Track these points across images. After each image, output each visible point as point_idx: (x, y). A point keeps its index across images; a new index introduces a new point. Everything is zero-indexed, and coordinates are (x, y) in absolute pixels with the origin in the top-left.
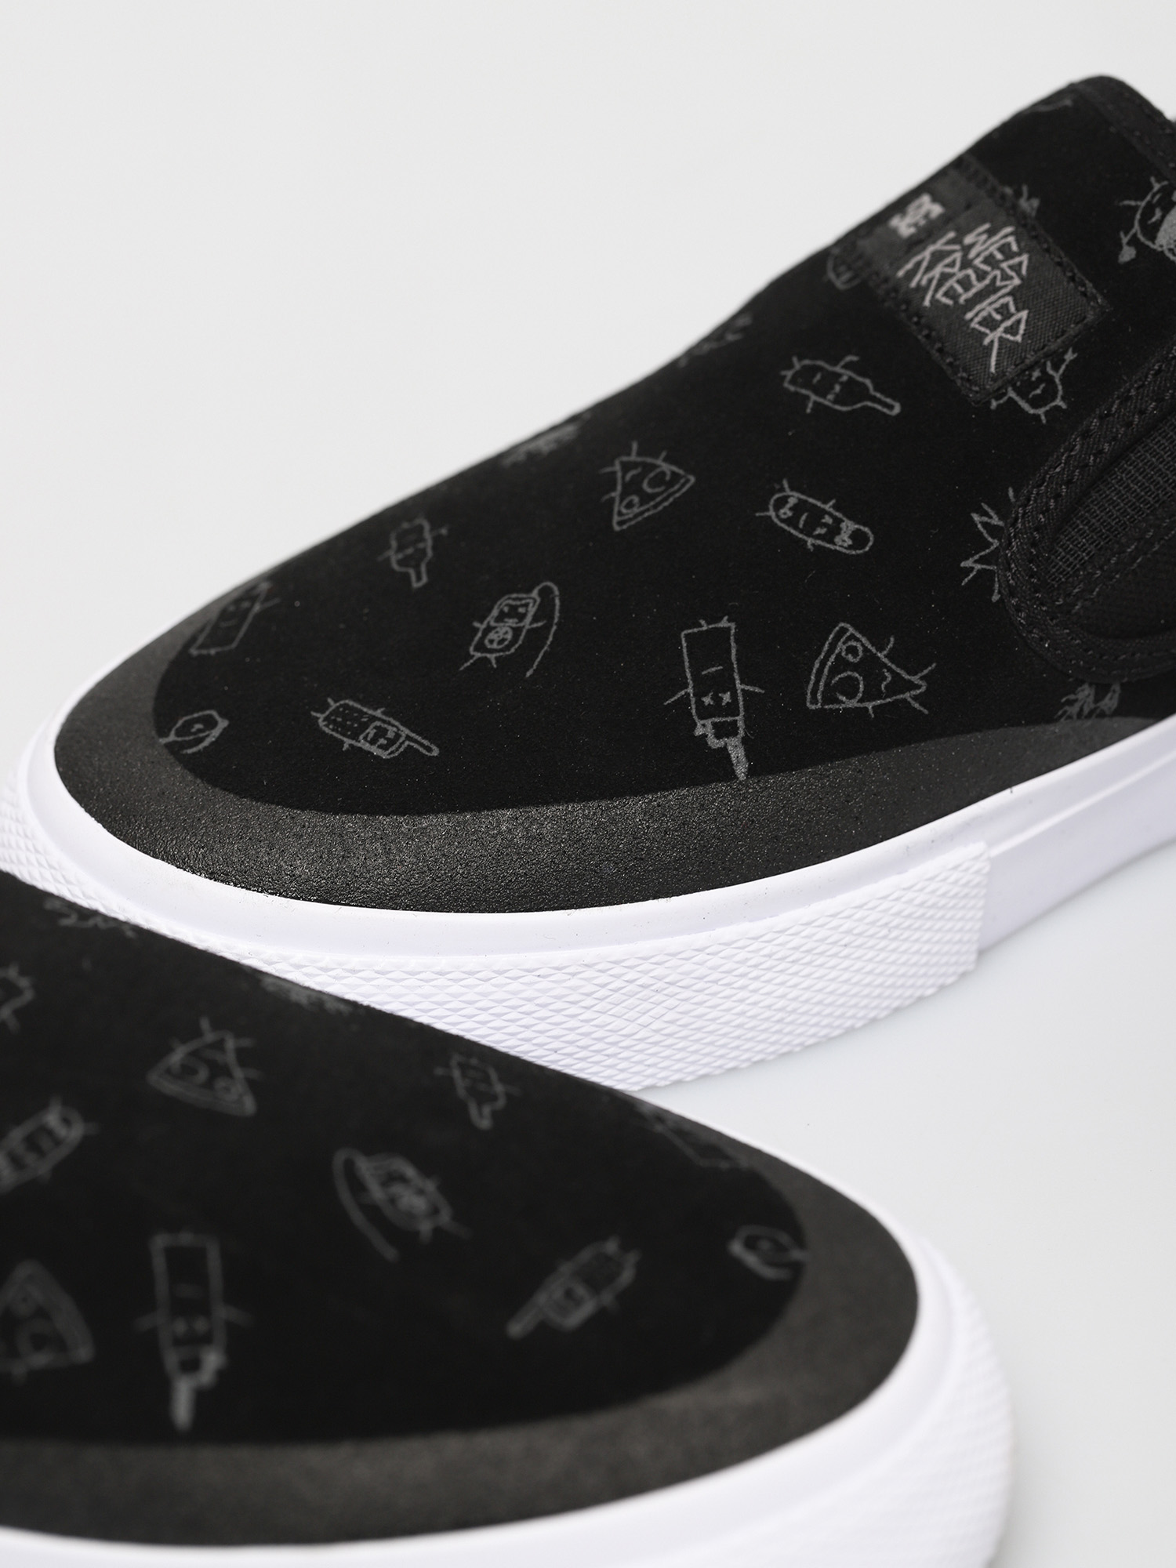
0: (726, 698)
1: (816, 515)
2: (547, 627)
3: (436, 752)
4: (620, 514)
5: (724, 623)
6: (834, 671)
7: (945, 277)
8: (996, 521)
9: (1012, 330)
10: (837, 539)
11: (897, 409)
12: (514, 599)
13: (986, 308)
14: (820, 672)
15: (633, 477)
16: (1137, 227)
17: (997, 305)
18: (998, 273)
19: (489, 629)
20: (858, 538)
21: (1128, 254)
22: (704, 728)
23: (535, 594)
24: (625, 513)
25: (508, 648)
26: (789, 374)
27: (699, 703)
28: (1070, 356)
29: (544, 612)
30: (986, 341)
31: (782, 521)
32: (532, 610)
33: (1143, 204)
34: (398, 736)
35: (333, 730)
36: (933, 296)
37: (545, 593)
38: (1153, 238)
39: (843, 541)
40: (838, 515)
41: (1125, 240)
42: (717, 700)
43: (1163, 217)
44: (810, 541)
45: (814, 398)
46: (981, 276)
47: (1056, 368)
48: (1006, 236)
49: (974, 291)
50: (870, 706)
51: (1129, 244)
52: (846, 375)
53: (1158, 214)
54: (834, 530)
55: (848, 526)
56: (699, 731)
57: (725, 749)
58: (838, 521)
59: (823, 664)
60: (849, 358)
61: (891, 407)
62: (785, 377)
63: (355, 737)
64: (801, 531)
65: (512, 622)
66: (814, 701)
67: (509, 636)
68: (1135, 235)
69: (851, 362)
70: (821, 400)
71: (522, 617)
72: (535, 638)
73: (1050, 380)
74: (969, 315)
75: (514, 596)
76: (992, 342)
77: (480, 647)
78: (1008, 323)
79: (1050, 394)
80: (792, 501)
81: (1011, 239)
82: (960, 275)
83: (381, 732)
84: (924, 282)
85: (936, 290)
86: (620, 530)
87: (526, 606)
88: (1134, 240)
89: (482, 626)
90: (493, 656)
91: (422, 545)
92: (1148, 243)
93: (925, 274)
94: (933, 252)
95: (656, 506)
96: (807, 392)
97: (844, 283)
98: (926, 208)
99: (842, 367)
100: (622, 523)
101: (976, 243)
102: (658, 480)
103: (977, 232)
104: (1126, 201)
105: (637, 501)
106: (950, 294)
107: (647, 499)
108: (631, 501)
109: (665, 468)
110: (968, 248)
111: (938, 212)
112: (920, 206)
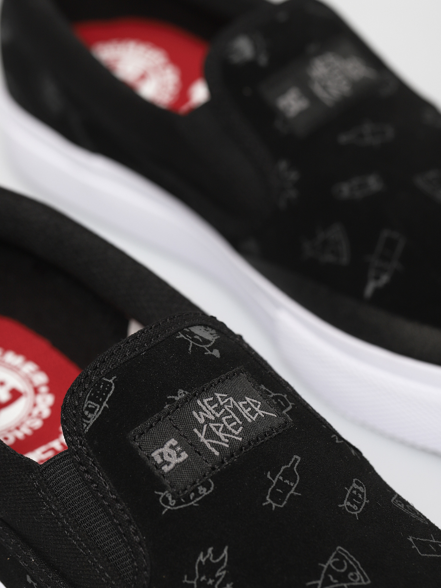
4: (360, 581)
7: (225, 430)
9: (256, 405)
13: (245, 412)
15: (334, 578)
16: (204, 346)
17: (244, 408)
18: (226, 407)
21: (216, 353)
26: (274, 505)
28: (263, 388)
30: (262, 415)
31: (359, 509)
36: (236, 436)
41: (210, 353)
44: (365, 501)
45: (292, 492)
46: (227, 413)
47: (270, 394)
48: (203, 403)
49: (235, 417)
51: (212, 351)
60: (269, 476)
61: (296, 460)
62: (276, 507)
68: (208, 348)
69: (271, 476)
70: (293, 488)
74: (249, 420)
76: (262, 413)
78: (253, 406)
79: (283, 399)
80: (349, 504)
81: (205, 401)
82: (226, 423)
84: (227, 441)
85: (234, 434)
86: (371, 580)
88: (211, 349)
92: (212, 343)
93: (220, 440)
94: (206, 437)
95: (356, 564)
96: (289, 495)
97: (208, 489)
98: (166, 449)
99: (274, 479)
100: (366, 580)
101: (206, 418)
102: (340, 565)
103: (197, 417)
104: (190, 349)
105: (351, 574)
106: (236, 428)
107: (351, 569)
108: (352, 577)
109: (330, 562)
110: (207, 420)
111: (173, 442)
112: (161, 455)
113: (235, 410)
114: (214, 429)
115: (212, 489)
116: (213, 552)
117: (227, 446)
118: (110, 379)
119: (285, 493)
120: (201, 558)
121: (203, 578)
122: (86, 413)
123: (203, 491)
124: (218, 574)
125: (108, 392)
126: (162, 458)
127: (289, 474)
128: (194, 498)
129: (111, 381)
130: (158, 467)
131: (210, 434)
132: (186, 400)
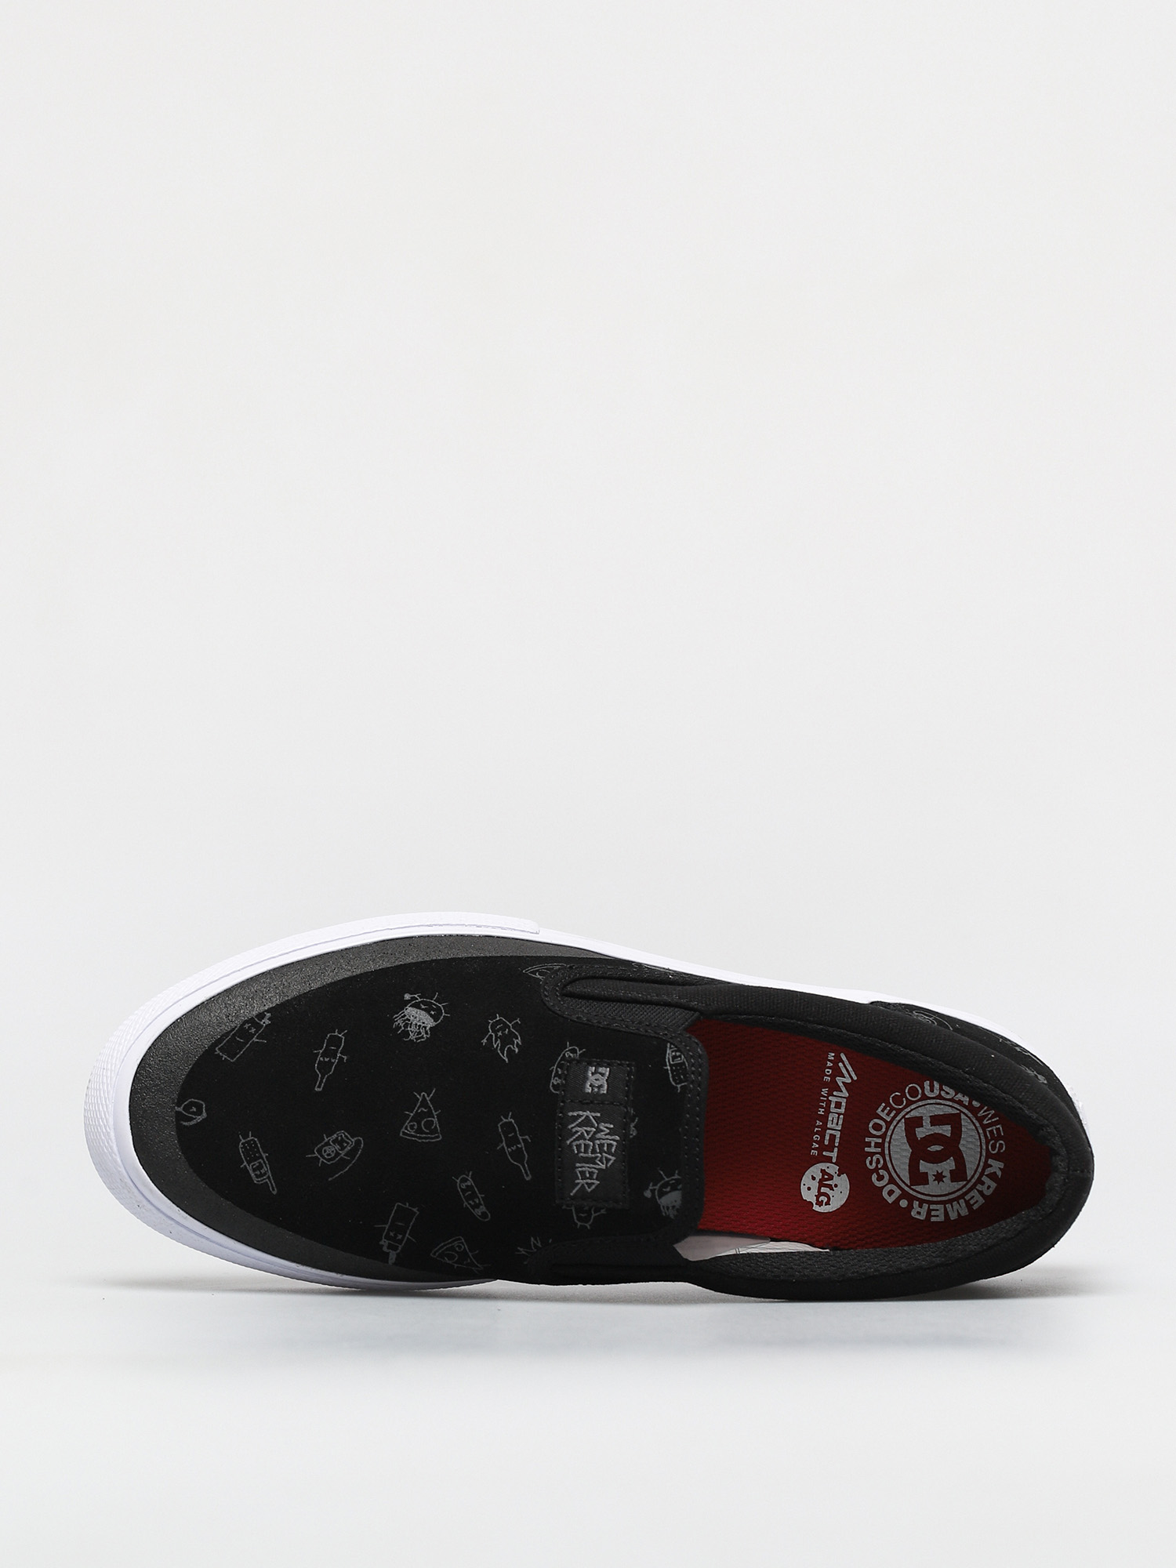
0: (400, 1237)
1: (473, 1196)
2: (349, 1162)
3: (275, 1193)
4: (406, 1129)
5: (415, 1210)
6: (447, 1249)
7: (582, 1137)
8: (539, 1245)
9: (590, 1185)
10: (476, 1210)
11: (528, 1179)
12: (346, 1136)
13: (586, 1168)
14: (442, 1247)
15: (422, 1111)
16: (657, 1187)
17: (590, 1170)
18: (600, 1156)
19: (328, 1144)
20: (484, 1215)
21: (648, 1194)
22: (384, 1242)
23: (354, 1140)
24: (408, 1130)
25: (329, 1160)
26: (505, 1120)
27: (388, 1233)
28: (603, 1211)
29: (352, 1154)
30: (577, 1181)
31: (460, 1187)
32: (348, 1148)
33: (667, 1179)
34: (265, 1174)
35: (243, 1152)
36: (572, 1142)
37: (358, 1143)
38: (660, 1197)
39: (478, 1212)
40: (482, 1202)
41: (650, 1188)
42: (396, 1235)
43: (670, 1192)
44: (466, 1203)
45: (504, 1144)
46: (594, 1151)
47: (595, 1212)
49: (587, 1155)
50: (456, 1265)
51: (651, 1190)
52: (522, 1145)
53: (668, 1189)
54: (477, 1206)
55: (483, 1208)
56: (381, 1243)
57: (388, 1253)
58: (480, 1204)
59: (445, 1245)
60: (527, 1137)
61: (527, 1175)
62: (502, 1120)
63: (249, 1163)
64: (465, 1197)
65: (337, 1147)
66: (435, 1254)
67: (333, 1154)
68: (655, 1189)
69: (526, 1139)
70: (506, 1148)
71: (342, 1149)
72: (343, 1163)
73: (590, 1215)
74: (578, 1165)
75: (346, 1134)
76: (578, 1183)
77: (319, 1151)
78: (589, 1181)
80: (468, 1183)
82: (587, 1142)
83: (260, 1167)
84: (574, 1130)
85: (575, 1140)
86: (401, 1137)
87: (348, 1143)
88: (653, 1191)
89: (326, 1140)
90: (322, 1159)
91: (333, 1061)
92: (657, 1197)
93: (578, 1125)
94: (587, 1116)
95: (420, 1138)
96: (503, 1138)
97: (553, 1085)
98: (603, 1081)
99: (523, 1139)
100: (404, 1133)
101: (603, 1131)
102: (429, 1124)
103: (607, 1125)
104: (662, 1173)
105: (416, 1127)
106: (579, 1147)
107: (419, 1131)
108: (414, 1125)
109: (435, 1120)
110: (599, 1130)
111: (604, 1091)
112: (603, 1075)
113: (592, 1161)
114: (588, 1129)
115: (551, 1088)
116: (515, 1051)
117: (570, 1127)
118: (681, 1087)
120: (519, 1041)
121: (506, 1032)
123: (555, 1081)
124: (499, 1041)
125: (673, 1077)
126: (600, 1073)
127: (517, 1155)
128: (557, 1071)
129: (679, 1086)
130: (598, 1065)
131: (587, 1122)
132: (626, 1126)
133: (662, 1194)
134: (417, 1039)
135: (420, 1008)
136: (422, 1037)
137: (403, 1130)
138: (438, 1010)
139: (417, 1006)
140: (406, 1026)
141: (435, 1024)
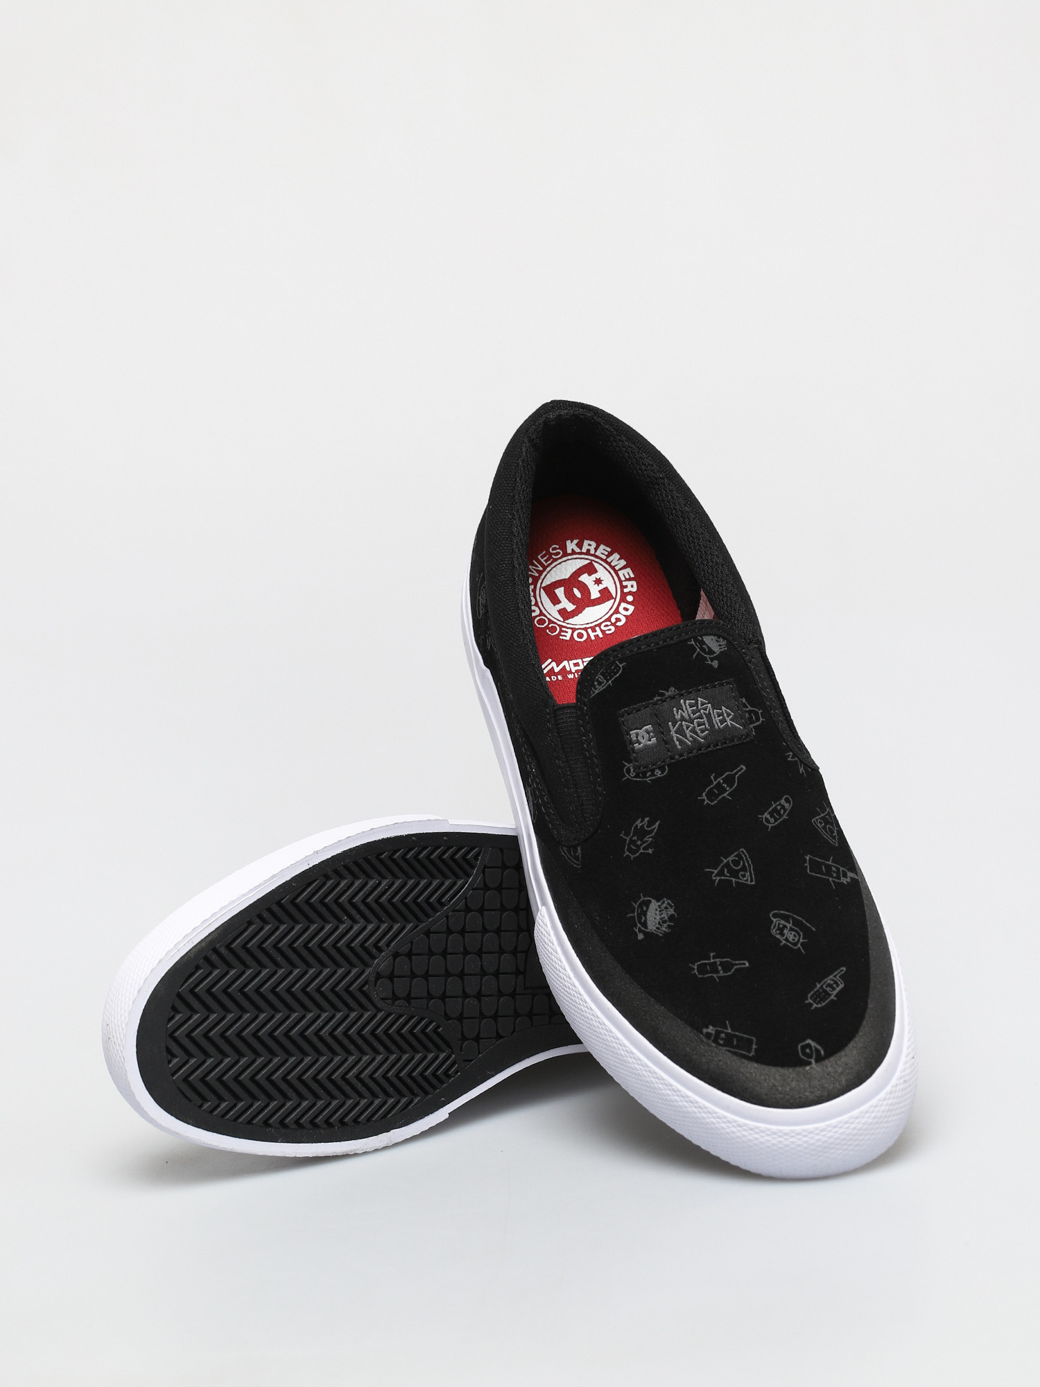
0: (835, 868)
1: (776, 811)
2: (793, 918)
3: (844, 969)
4: (747, 880)
5: (808, 858)
7: (693, 731)
9: (729, 715)
10: (787, 808)
11: (745, 767)
12: (774, 928)
13: (716, 720)
15: (727, 872)
16: (708, 657)
17: (716, 716)
18: (702, 711)
19: (787, 940)
20: (787, 801)
21: (715, 664)
22: (845, 880)
23: (774, 920)
24: (748, 879)
25: (799, 935)
28: (744, 700)
29: (786, 918)
30: (730, 725)
31: (774, 823)
32: (783, 922)
33: (698, 650)
34: (833, 980)
35: (824, 1002)
37: (775, 916)
38: (714, 652)
39: (787, 806)
40: (778, 803)
41: (710, 662)
43: (707, 645)
44: (784, 817)
45: (725, 795)
46: (700, 717)
47: (747, 707)
48: (685, 703)
49: (706, 722)
52: (720, 780)
53: (704, 646)
54: (783, 807)
55: (783, 801)
56: (847, 884)
58: (780, 804)
59: (824, 834)
60: (712, 777)
61: (742, 769)
62: (707, 803)
63: (830, 995)
64: (780, 818)
65: (786, 931)
66: (835, 843)
67: (793, 933)
68: (710, 658)
69: (714, 777)
70: (728, 792)
71: (785, 926)
72: (796, 923)
73: (751, 711)
74: (717, 728)
75: (772, 927)
76: (731, 724)
77: (795, 944)
78: (725, 715)
79: (756, 714)
80: (768, 816)
81: (687, 702)
82: (696, 725)
83: (829, 985)
84: (691, 739)
85: (698, 736)
86: (756, 882)
87: (779, 924)
88: (712, 660)
89: (784, 942)
90: (801, 940)
91: (718, 963)
92: (715, 655)
93: (686, 737)
94: (676, 732)
95: (749, 866)
96: (721, 797)
97: (662, 773)
98: (642, 732)
99: (715, 781)
100: (751, 881)
101: (682, 716)
102: (736, 863)
103: (675, 713)
104: (694, 656)
105: (742, 873)
106: (702, 731)
107: (744, 869)
108: (742, 875)
109: (731, 858)
110: (683, 719)
111: (649, 727)
112: (637, 735)
113: (709, 716)
114: (685, 727)
115: (665, 773)
116: (648, 821)
117: (690, 744)
118: (621, 664)
119: (719, 794)
120: (639, 823)
121: (635, 838)
122: (596, 683)
123: (658, 773)
124: (646, 839)
125: (615, 674)
126: (637, 737)
127: (730, 781)
128: (650, 776)
129: (621, 666)
130: (631, 743)
131: (680, 731)
132: (672, 698)
133: (711, 652)
134: (671, 907)
135: (646, 921)
136: (668, 904)
137: (749, 883)
138: (640, 906)
139: (645, 924)
140: (665, 922)
141: (653, 901)
